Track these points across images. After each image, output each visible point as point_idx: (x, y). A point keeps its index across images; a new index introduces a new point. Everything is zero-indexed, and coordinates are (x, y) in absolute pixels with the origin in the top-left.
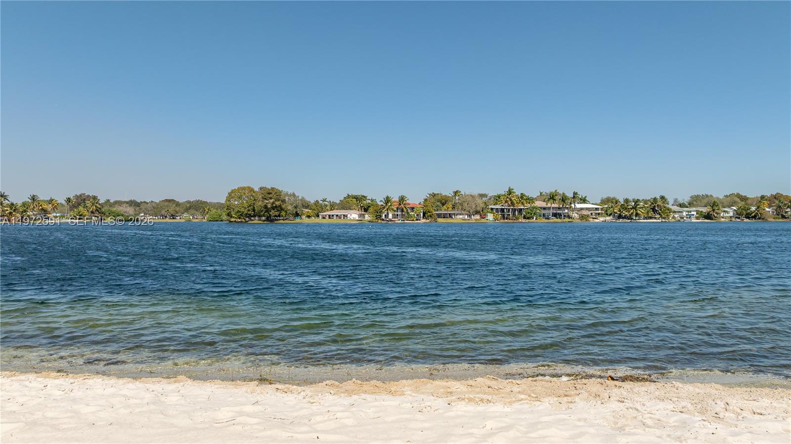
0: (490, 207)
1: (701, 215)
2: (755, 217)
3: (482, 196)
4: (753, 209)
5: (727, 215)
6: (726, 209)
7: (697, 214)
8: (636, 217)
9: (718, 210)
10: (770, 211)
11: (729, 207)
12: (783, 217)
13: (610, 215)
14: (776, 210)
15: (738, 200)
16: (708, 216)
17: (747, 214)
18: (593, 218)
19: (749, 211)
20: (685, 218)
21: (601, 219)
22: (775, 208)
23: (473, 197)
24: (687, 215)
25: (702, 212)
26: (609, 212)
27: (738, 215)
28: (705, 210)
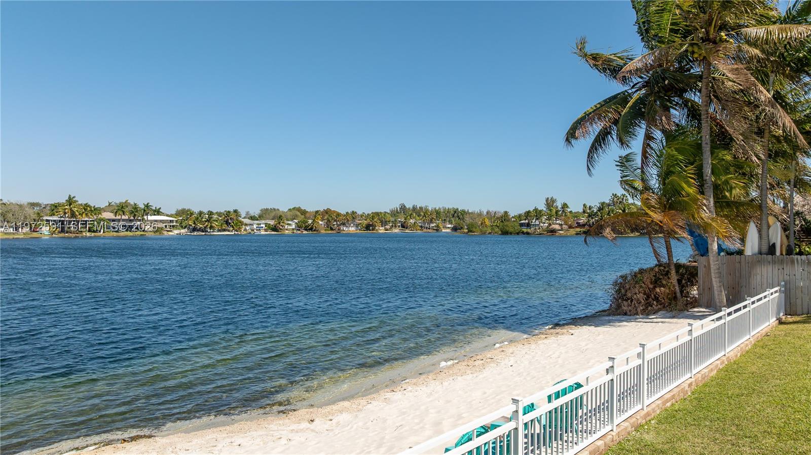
0: (45, 218)
1: (269, 227)
2: (311, 229)
3: (33, 205)
4: (310, 221)
5: (290, 227)
6: (290, 222)
7: (265, 226)
8: (210, 229)
9: (283, 223)
10: (322, 224)
11: (292, 220)
12: (332, 229)
13: (185, 227)
14: (327, 223)
15: (299, 214)
16: (275, 229)
17: (305, 227)
18: (167, 231)
19: (307, 224)
20: (255, 231)
21: (176, 232)
22: (326, 221)
23: (21, 206)
24: (257, 227)
25: (269, 224)
26: (184, 224)
27: (299, 227)
28: (272, 223)
